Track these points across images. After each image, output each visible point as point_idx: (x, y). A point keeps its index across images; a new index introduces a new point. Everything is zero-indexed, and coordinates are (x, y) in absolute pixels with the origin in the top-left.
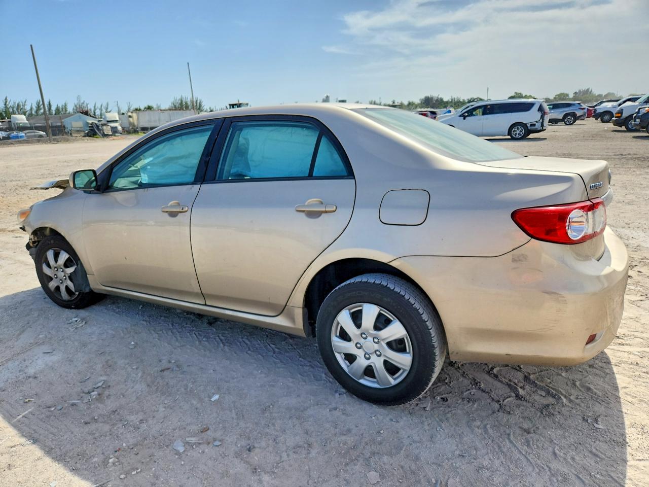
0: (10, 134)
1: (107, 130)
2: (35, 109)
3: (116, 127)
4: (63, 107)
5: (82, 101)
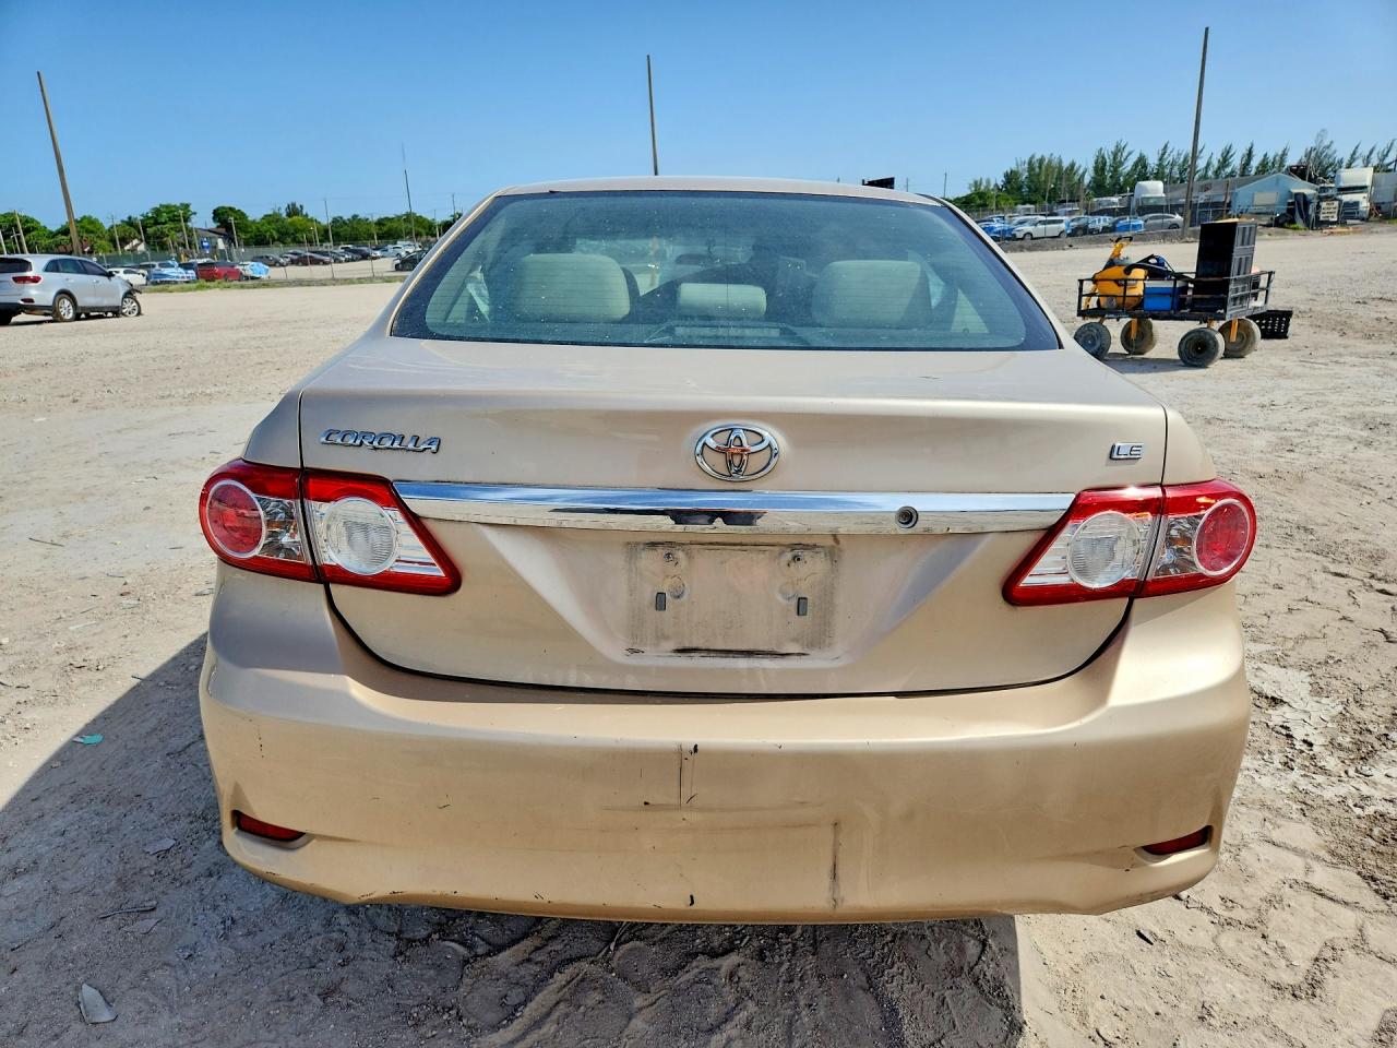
0: (1117, 222)
1: (1329, 211)
2: (1215, 164)
3: (1356, 204)
4: (1277, 158)
5: (1326, 143)
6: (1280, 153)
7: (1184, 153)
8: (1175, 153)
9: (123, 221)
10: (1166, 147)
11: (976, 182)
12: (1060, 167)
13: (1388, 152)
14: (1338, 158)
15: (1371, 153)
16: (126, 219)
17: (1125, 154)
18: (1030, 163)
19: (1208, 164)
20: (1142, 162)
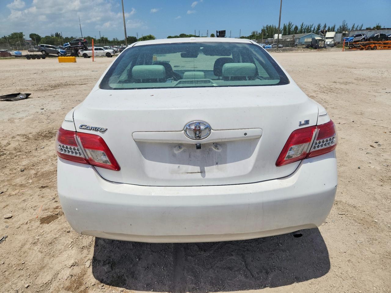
6: (333, 26)
7: (308, 26)
8: (305, 26)
9: (2, 37)
10: (303, 24)
11: (253, 32)
12: (276, 28)
13: (362, 27)
14: (349, 28)
15: (357, 27)
16: (3, 37)
17: (291, 26)
18: (267, 27)
19: (314, 29)
20: (296, 28)
